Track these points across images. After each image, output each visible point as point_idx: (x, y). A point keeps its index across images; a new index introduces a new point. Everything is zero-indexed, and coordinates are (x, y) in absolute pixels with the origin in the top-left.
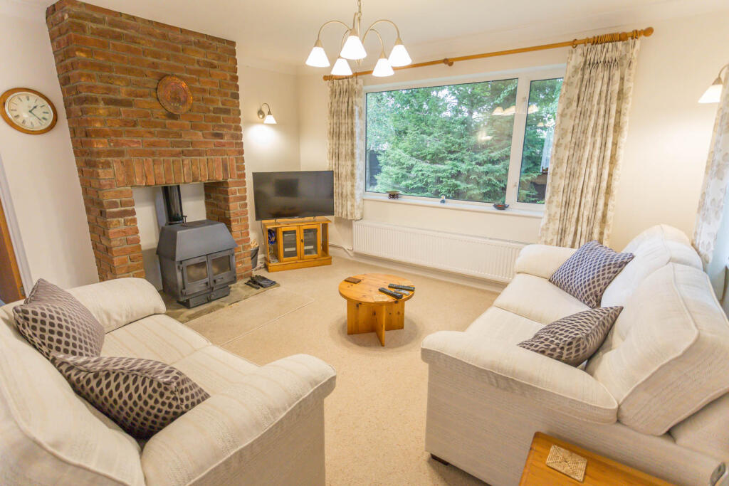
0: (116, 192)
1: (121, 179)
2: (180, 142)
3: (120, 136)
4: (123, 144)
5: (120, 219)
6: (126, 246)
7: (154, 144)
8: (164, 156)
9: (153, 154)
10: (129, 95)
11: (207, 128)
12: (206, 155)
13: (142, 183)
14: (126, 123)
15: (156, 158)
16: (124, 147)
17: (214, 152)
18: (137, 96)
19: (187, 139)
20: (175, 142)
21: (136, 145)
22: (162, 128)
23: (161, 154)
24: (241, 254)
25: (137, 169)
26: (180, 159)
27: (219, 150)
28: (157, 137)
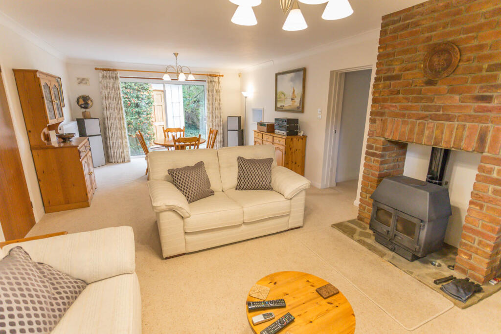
0: (374, 139)
1: (378, 131)
2: (430, 107)
3: (386, 102)
4: (385, 108)
5: (371, 157)
6: (370, 176)
7: (406, 108)
8: (411, 118)
9: (403, 116)
10: (401, 71)
11: (469, 90)
12: (458, 121)
13: (389, 136)
14: (392, 93)
15: (405, 119)
16: (386, 110)
17: (471, 118)
18: (405, 71)
19: (439, 103)
20: (424, 106)
21: (394, 109)
22: (417, 94)
23: (409, 117)
24: (471, 247)
25: (389, 126)
26: (426, 122)
27: (478, 116)
28: (411, 101)
